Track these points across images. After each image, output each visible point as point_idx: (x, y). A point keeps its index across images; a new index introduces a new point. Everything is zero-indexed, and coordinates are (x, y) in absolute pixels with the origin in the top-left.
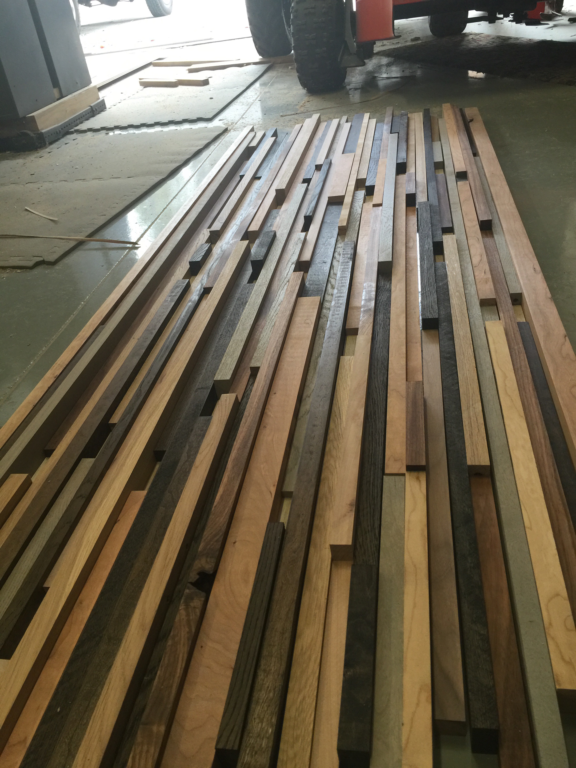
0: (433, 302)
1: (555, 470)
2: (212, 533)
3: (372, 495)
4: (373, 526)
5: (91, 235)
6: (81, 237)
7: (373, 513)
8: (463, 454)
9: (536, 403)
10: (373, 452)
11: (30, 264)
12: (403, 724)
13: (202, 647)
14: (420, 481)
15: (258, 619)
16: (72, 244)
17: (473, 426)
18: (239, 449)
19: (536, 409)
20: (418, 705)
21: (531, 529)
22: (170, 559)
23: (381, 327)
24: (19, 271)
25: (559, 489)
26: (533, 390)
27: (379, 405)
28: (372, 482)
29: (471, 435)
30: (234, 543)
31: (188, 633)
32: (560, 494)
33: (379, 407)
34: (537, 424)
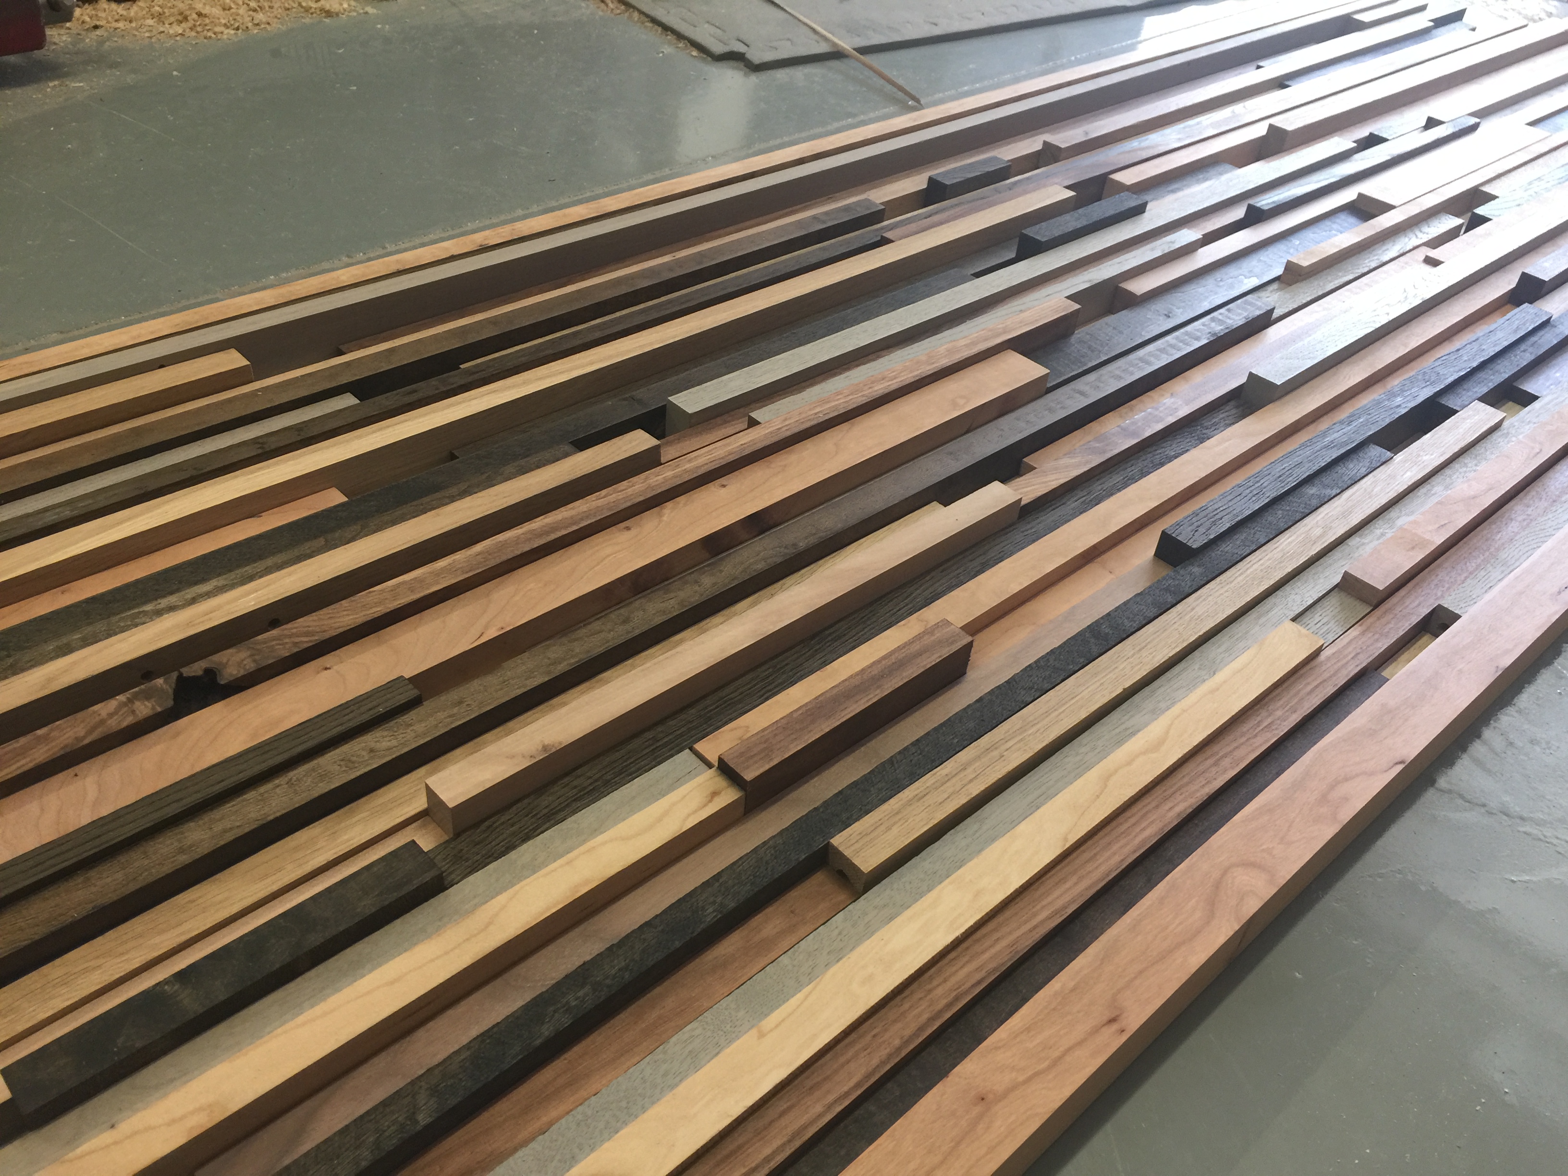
0: (1235, 512)
1: (979, 982)
2: (309, 627)
3: (626, 766)
4: (553, 814)
5: (865, 51)
6: (846, 44)
7: (585, 794)
8: (854, 817)
9: (1144, 841)
10: (736, 699)
11: (718, 48)
12: (113, 1126)
13: (76, 775)
14: (710, 801)
15: (178, 801)
16: (822, 48)
17: (945, 786)
18: (531, 532)
19: (1126, 850)
20: (173, 1121)
21: (762, 1035)
22: (210, 619)
23: (1084, 498)
24: (695, 53)
25: (932, 1019)
26: (1179, 815)
27: (866, 630)
28: (658, 744)
29: (919, 798)
30: (326, 669)
31: (76, 738)
32: (921, 1029)
33: (862, 633)
34: (1081, 878)
